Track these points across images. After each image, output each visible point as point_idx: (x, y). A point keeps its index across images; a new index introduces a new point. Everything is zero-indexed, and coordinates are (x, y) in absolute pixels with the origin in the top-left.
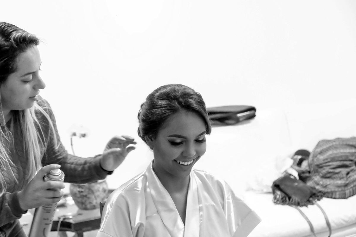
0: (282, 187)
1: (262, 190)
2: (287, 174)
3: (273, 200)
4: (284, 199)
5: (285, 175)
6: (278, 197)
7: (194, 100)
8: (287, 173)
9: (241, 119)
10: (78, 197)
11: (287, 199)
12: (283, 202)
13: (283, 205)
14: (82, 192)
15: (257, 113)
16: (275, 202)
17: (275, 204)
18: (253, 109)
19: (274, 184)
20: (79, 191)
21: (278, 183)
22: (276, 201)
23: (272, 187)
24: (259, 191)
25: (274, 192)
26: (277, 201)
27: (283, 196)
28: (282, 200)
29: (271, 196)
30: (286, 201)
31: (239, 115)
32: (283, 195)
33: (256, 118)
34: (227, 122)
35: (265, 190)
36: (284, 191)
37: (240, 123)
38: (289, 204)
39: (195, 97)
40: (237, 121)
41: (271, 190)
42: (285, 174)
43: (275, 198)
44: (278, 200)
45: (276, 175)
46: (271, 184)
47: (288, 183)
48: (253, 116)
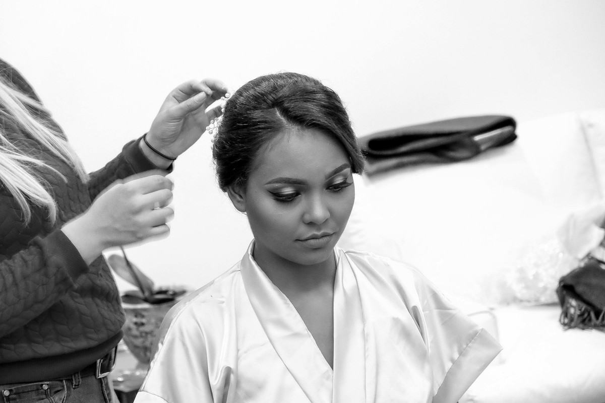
0: (579, 289)
1: (537, 300)
2: (592, 261)
3: (561, 317)
4: (586, 315)
5: (586, 264)
6: (572, 311)
7: (314, 103)
8: (592, 258)
9: (483, 147)
10: (136, 337)
11: (592, 315)
12: (583, 321)
13: (583, 329)
14: (143, 324)
15: (519, 131)
16: (564, 324)
17: (566, 327)
18: (509, 122)
19: (562, 285)
20: (136, 324)
21: (569, 282)
22: (566, 321)
23: (557, 291)
24: (529, 301)
25: (563, 302)
26: (569, 322)
27: (583, 309)
28: (581, 319)
29: (558, 311)
30: (590, 320)
31: (477, 138)
32: (584, 307)
33: (518, 142)
34: (452, 154)
35: (543, 299)
36: (586, 297)
37: (481, 156)
38: (596, 327)
39: (319, 96)
40: (476, 152)
41: (556, 299)
42: (586, 260)
43: (566, 314)
44: (572, 320)
45: (567, 265)
46: (555, 284)
47: (594, 281)
48: (510, 139)
